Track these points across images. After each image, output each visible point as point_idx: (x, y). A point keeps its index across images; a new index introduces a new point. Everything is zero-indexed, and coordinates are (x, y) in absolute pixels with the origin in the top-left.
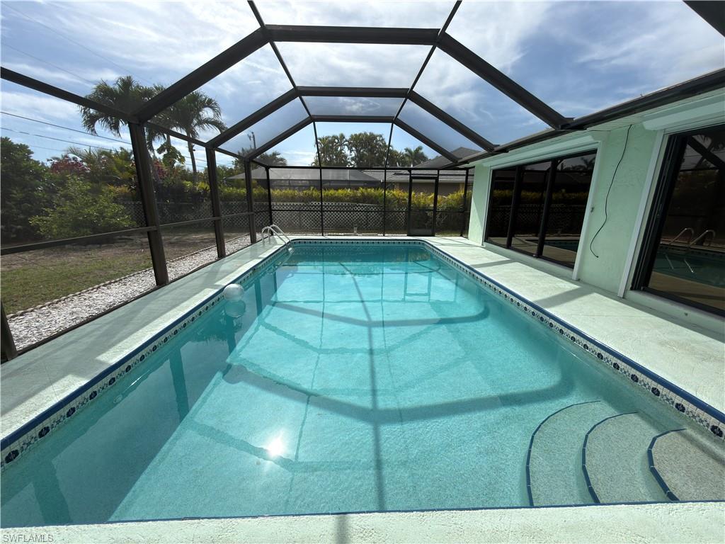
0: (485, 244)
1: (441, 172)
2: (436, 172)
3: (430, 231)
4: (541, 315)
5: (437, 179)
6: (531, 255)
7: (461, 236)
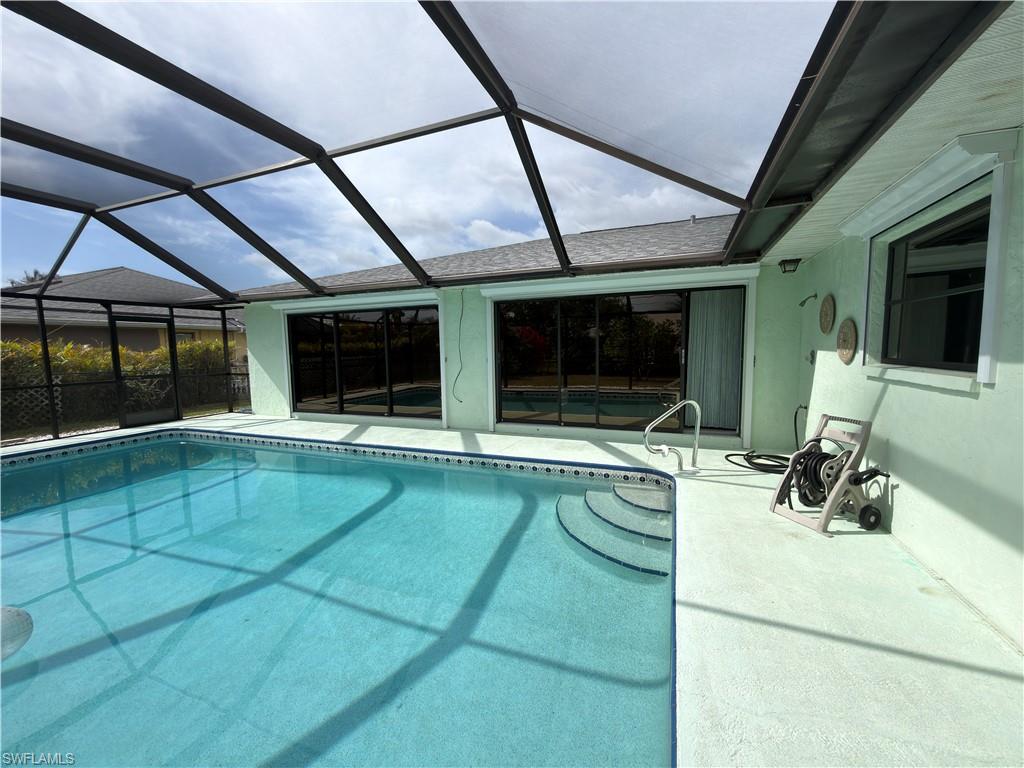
0: (297, 415)
1: (176, 311)
2: (165, 311)
3: (171, 412)
4: (481, 460)
5: (170, 321)
6: (382, 415)
7: (231, 411)
